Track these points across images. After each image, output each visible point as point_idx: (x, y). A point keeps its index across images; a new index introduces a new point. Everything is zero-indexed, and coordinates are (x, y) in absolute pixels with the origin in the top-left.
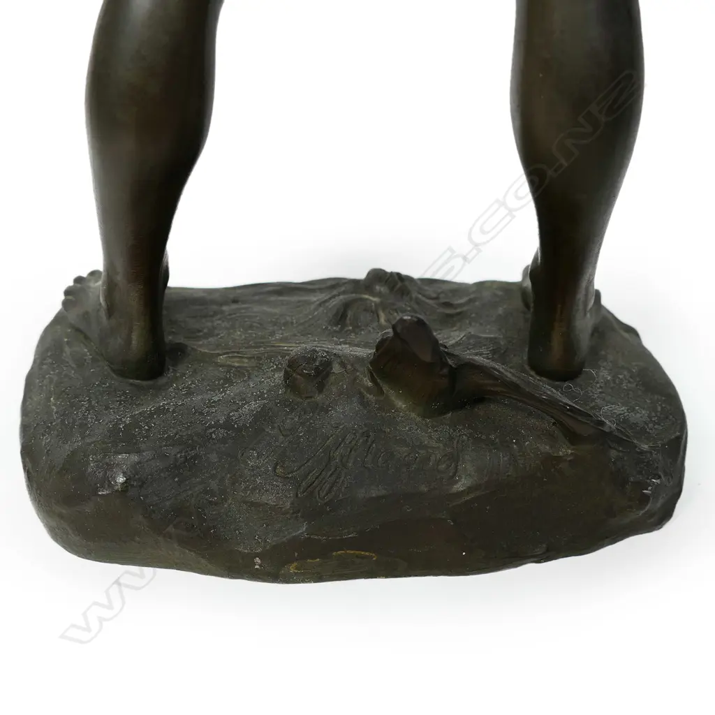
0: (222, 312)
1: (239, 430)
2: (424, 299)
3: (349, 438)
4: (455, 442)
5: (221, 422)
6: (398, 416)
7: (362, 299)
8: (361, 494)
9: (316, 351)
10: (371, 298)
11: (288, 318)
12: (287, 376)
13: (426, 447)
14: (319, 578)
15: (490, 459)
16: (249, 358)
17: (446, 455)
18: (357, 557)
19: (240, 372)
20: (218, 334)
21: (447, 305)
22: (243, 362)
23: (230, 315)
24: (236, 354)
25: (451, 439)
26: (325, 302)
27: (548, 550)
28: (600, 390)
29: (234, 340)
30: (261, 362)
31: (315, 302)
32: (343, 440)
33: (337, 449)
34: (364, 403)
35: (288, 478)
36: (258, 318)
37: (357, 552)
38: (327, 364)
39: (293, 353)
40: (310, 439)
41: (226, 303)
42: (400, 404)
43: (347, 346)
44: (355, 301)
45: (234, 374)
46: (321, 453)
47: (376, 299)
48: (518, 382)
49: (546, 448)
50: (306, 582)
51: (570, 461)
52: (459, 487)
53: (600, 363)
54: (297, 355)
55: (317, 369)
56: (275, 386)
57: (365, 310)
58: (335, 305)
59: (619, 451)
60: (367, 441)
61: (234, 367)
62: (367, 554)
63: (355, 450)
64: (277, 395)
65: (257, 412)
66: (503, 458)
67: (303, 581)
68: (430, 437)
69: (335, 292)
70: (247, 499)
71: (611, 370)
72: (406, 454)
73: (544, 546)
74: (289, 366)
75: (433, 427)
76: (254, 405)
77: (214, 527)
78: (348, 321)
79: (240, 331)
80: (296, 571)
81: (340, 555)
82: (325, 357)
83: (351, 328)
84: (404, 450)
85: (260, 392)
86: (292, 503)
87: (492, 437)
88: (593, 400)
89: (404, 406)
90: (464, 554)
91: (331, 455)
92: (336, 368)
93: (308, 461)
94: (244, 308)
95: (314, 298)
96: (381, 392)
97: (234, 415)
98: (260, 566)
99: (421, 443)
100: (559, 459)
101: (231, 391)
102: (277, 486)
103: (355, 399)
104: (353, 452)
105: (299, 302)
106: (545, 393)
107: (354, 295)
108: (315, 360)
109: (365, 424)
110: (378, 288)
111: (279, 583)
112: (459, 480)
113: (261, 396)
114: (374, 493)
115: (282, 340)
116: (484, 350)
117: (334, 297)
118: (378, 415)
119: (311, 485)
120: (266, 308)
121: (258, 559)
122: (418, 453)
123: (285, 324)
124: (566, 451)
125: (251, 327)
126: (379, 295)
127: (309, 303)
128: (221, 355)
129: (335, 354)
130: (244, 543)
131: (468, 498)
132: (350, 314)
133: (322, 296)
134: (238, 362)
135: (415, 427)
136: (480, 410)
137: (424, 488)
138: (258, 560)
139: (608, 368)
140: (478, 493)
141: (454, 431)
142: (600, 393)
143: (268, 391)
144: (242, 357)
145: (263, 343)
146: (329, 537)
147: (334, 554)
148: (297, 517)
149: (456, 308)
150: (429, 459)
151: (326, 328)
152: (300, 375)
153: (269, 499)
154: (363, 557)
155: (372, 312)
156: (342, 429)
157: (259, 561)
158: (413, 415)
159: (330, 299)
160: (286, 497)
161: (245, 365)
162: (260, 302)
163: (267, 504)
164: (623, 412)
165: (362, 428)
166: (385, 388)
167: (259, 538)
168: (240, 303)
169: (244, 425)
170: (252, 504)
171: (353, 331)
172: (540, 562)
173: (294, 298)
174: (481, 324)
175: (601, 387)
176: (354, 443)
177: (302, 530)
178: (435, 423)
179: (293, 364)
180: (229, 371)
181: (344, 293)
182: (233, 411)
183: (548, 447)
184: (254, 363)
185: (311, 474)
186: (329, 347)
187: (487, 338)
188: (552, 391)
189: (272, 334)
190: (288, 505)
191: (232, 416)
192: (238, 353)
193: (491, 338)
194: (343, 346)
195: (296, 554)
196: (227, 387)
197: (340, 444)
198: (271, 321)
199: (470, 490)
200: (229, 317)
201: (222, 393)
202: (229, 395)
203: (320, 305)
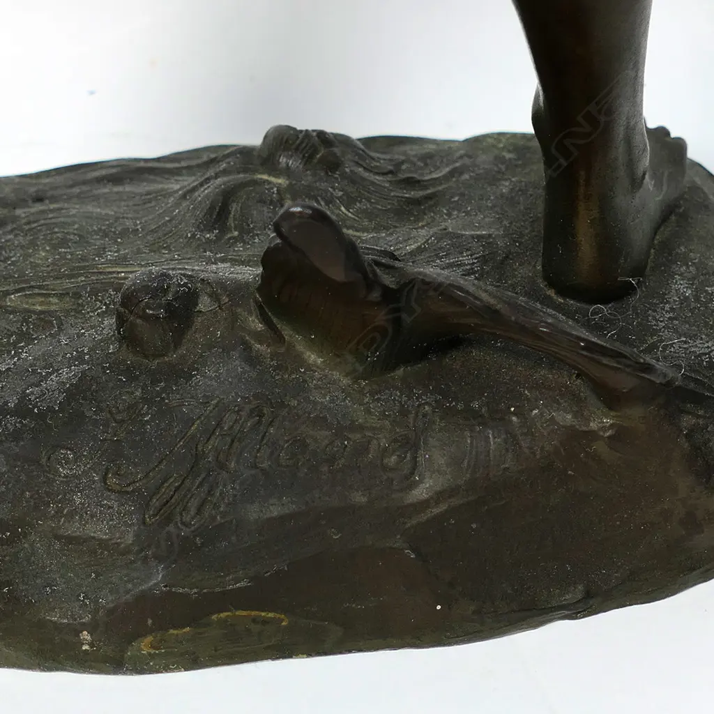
0: (15, 219)
1: (42, 416)
2: (366, 175)
3: (229, 419)
4: (412, 416)
5: (11, 405)
6: (312, 378)
7: (256, 183)
8: (253, 512)
9: (168, 276)
10: (272, 179)
11: (128, 223)
12: (121, 321)
13: (361, 428)
14: (193, 661)
15: (472, 443)
16: (61, 296)
17: (395, 441)
18: (254, 620)
19: (45, 321)
20: (8, 258)
21: (411, 183)
22: (50, 303)
23: (29, 223)
24: (37, 291)
25: (404, 413)
26: (194, 189)
27: (588, 595)
28: (671, 315)
29: (34, 266)
30: (80, 301)
31: (177, 191)
32: (218, 425)
33: (208, 441)
34: (252, 359)
35: (127, 493)
36: (76, 226)
37: (253, 613)
38: (189, 298)
39: (128, 283)
40: (163, 425)
41: (22, 203)
42: (313, 358)
43: (228, 265)
44: (244, 185)
45: (34, 324)
46: (182, 448)
47: (281, 181)
48: (499, 307)
49: (568, 418)
50: (172, 670)
51: (609, 437)
52: (421, 492)
53: (675, 268)
54: (134, 284)
55: (168, 306)
56: (101, 341)
57: (262, 201)
58: (207, 196)
59: (698, 417)
60: (259, 422)
61: (34, 312)
62: (271, 615)
63: (240, 441)
64: (106, 356)
65: (72, 385)
66: (494, 440)
67: (166, 669)
68: (368, 411)
69: (211, 173)
70: (61, 532)
71: (694, 278)
72: (327, 442)
73: (580, 587)
74: (123, 304)
75: (372, 394)
76: (67, 374)
77: (8, 584)
78: (231, 222)
79: (44, 249)
80: (152, 651)
81: (225, 620)
82: (185, 285)
83: (236, 233)
84: (323, 435)
85: (77, 352)
86: (137, 536)
87: (476, 405)
88: (655, 332)
89: (320, 361)
90: (439, 607)
91: (200, 448)
92: (205, 303)
93: (160, 463)
94: (52, 211)
95: (175, 185)
96: (280, 339)
97: (32, 393)
98: (91, 645)
99: (353, 422)
100: (592, 436)
101: (28, 354)
102: (110, 507)
103: (235, 354)
104: (236, 444)
105: (148, 193)
106: (542, 322)
107: (241, 176)
108: (165, 291)
109: (253, 396)
110: (283, 160)
111: (125, 673)
112: (421, 481)
113: (80, 358)
114: (275, 511)
115: (116, 262)
116: (465, 259)
117: (208, 180)
118: (277, 378)
119: (167, 502)
120: (92, 208)
121: (85, 633)
122: (348, 439)
123: (124, 233)
124: (602, 421)
125: (64, 242)
126: (287, 172)
127: (167, 194)
128: (12, 294)
129: (203, 280)
130: (61, 609)
131: (436, 511)
132: (234, 208)
133: (189, 181)
134: (41, 304)
135: (341, 396)
136: (454, 361)
137: (359, 498)
138: (85, 635)
139: (689, 275)
140: (455, 501)
141: (410, 398)
142: (670, 318)
143: (91, 350)
144: (49, 295)
145: (83, 268)
146: (202, 590)
147: (214, 617)
148: (146, 557)
149: (426, 188)
150: (367, 450)
151: (194, 236)
152: (140, 317)
153: (98, 530)
154: (265, 622)
155: (271, 202)
156: (217, 405)
157: (89, 638)
158: (336, 375)
159: (201, 185)
160: (126, 524)
161: (53, 308)
162: (81, 198)
163: (94, 538)
164: (707, 351)
165: (250, 402)
166: (287, 332)
167: (86, 597)
168: (47, 201)
169: (50, 409)
170: (70, 540)
171: (240, 239)
172: (576, 618)
173: (143, 188)
174: (467, 213)
175: (672, 309)
176: (237, 427)
177: (157, 579)
178: (375, 387)
179: (130, 300)
180: (26, 321)
181: (225, 172)
182: (32, 385)
183: (569, 417)
184: (68, 303)
185: (166, 485)
186: (196, 268)
187: (472, 237)
188: (556, 318)
189: (101, 251)
190: (130, 539)
191: (29, 395)
192: (40, 287)
193: (480, 237)
194: (221, 265)
195: (150, 622)
196: (22, 348)
197: (213, 433)
198: (100, 229)
199: (439, 496)
200: (27, 227)
201: (13, 357)
202: (25, 359)
203: (184, 197)
